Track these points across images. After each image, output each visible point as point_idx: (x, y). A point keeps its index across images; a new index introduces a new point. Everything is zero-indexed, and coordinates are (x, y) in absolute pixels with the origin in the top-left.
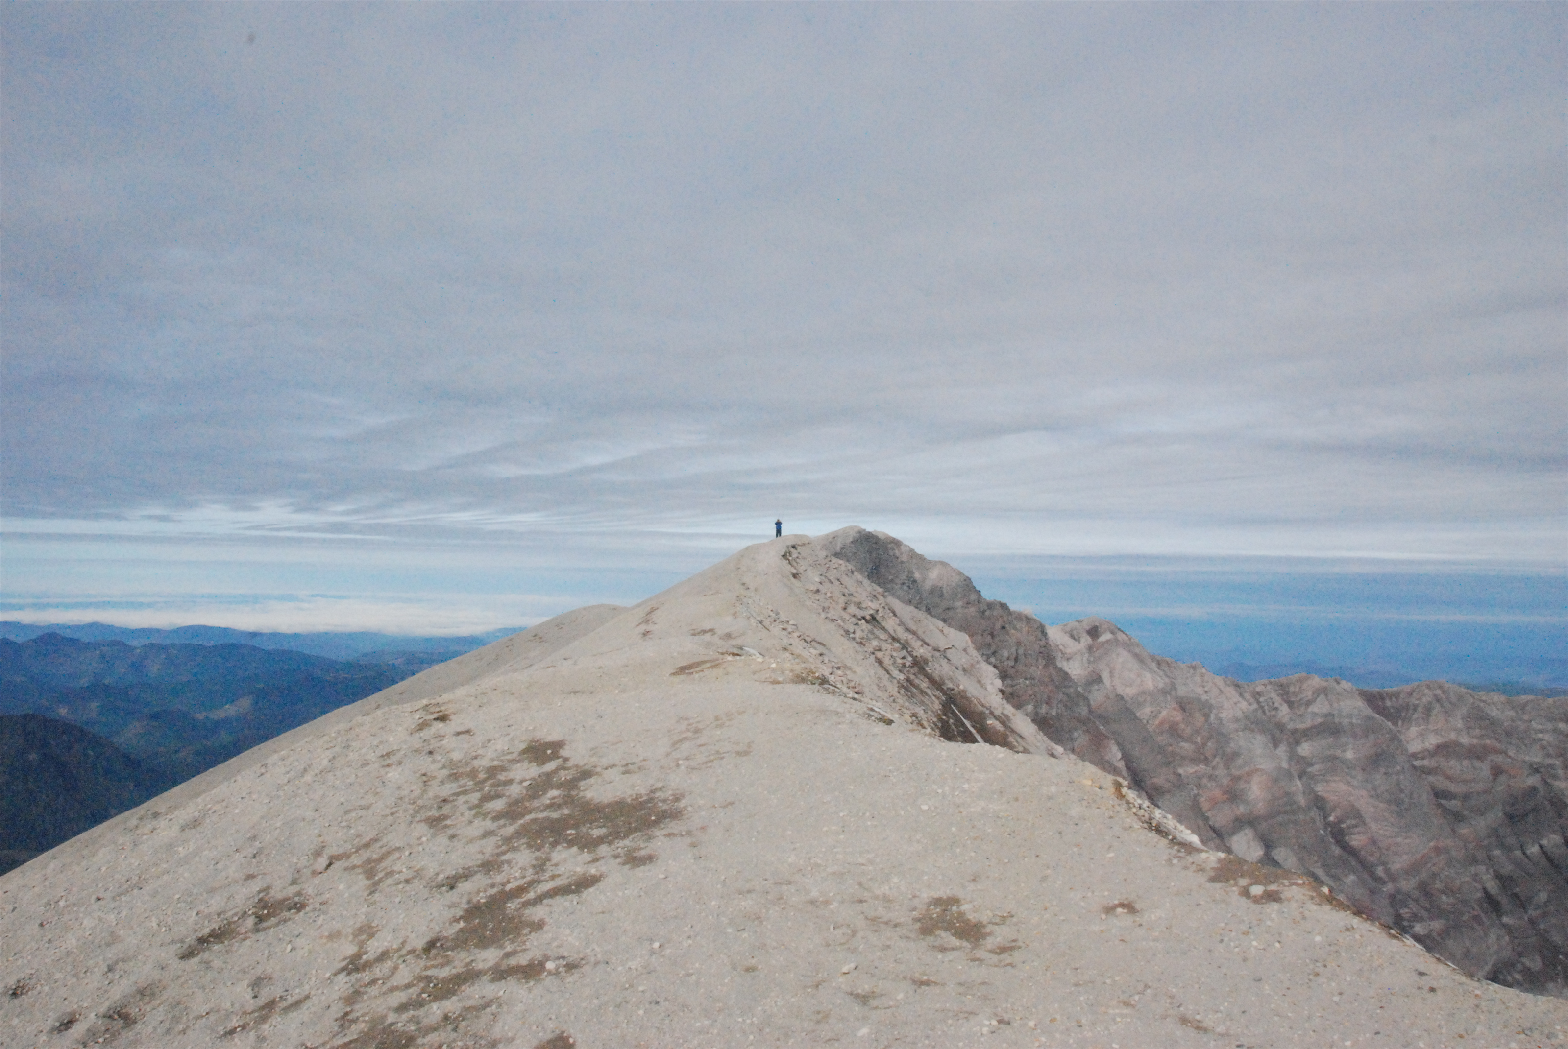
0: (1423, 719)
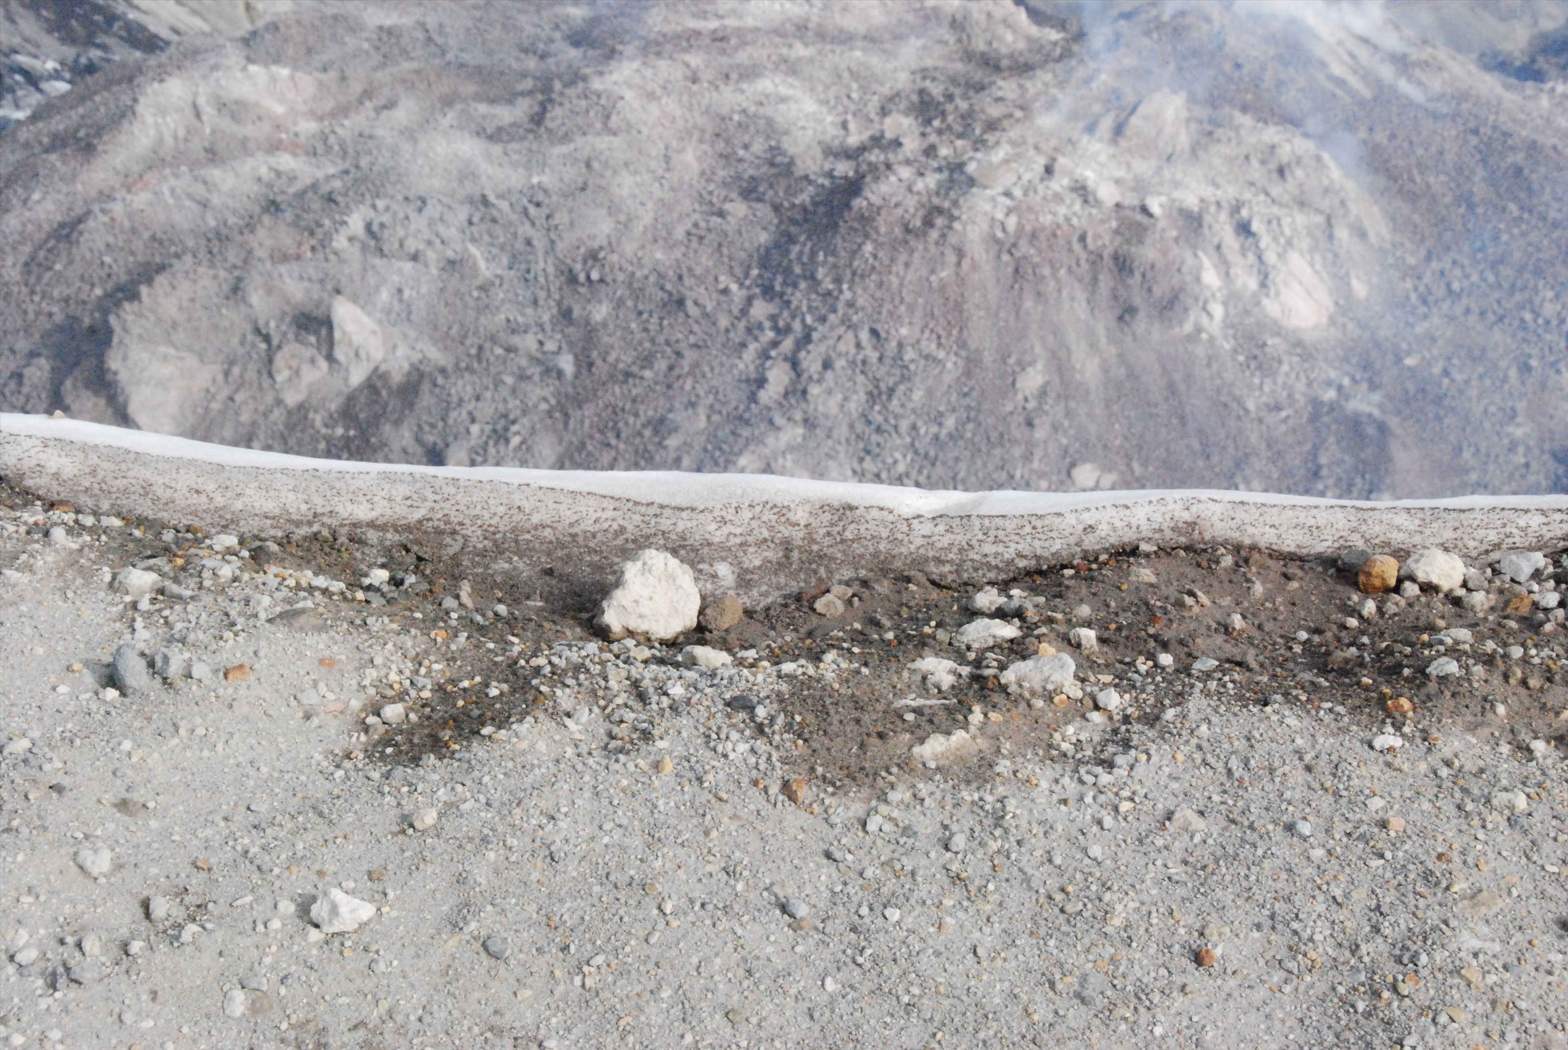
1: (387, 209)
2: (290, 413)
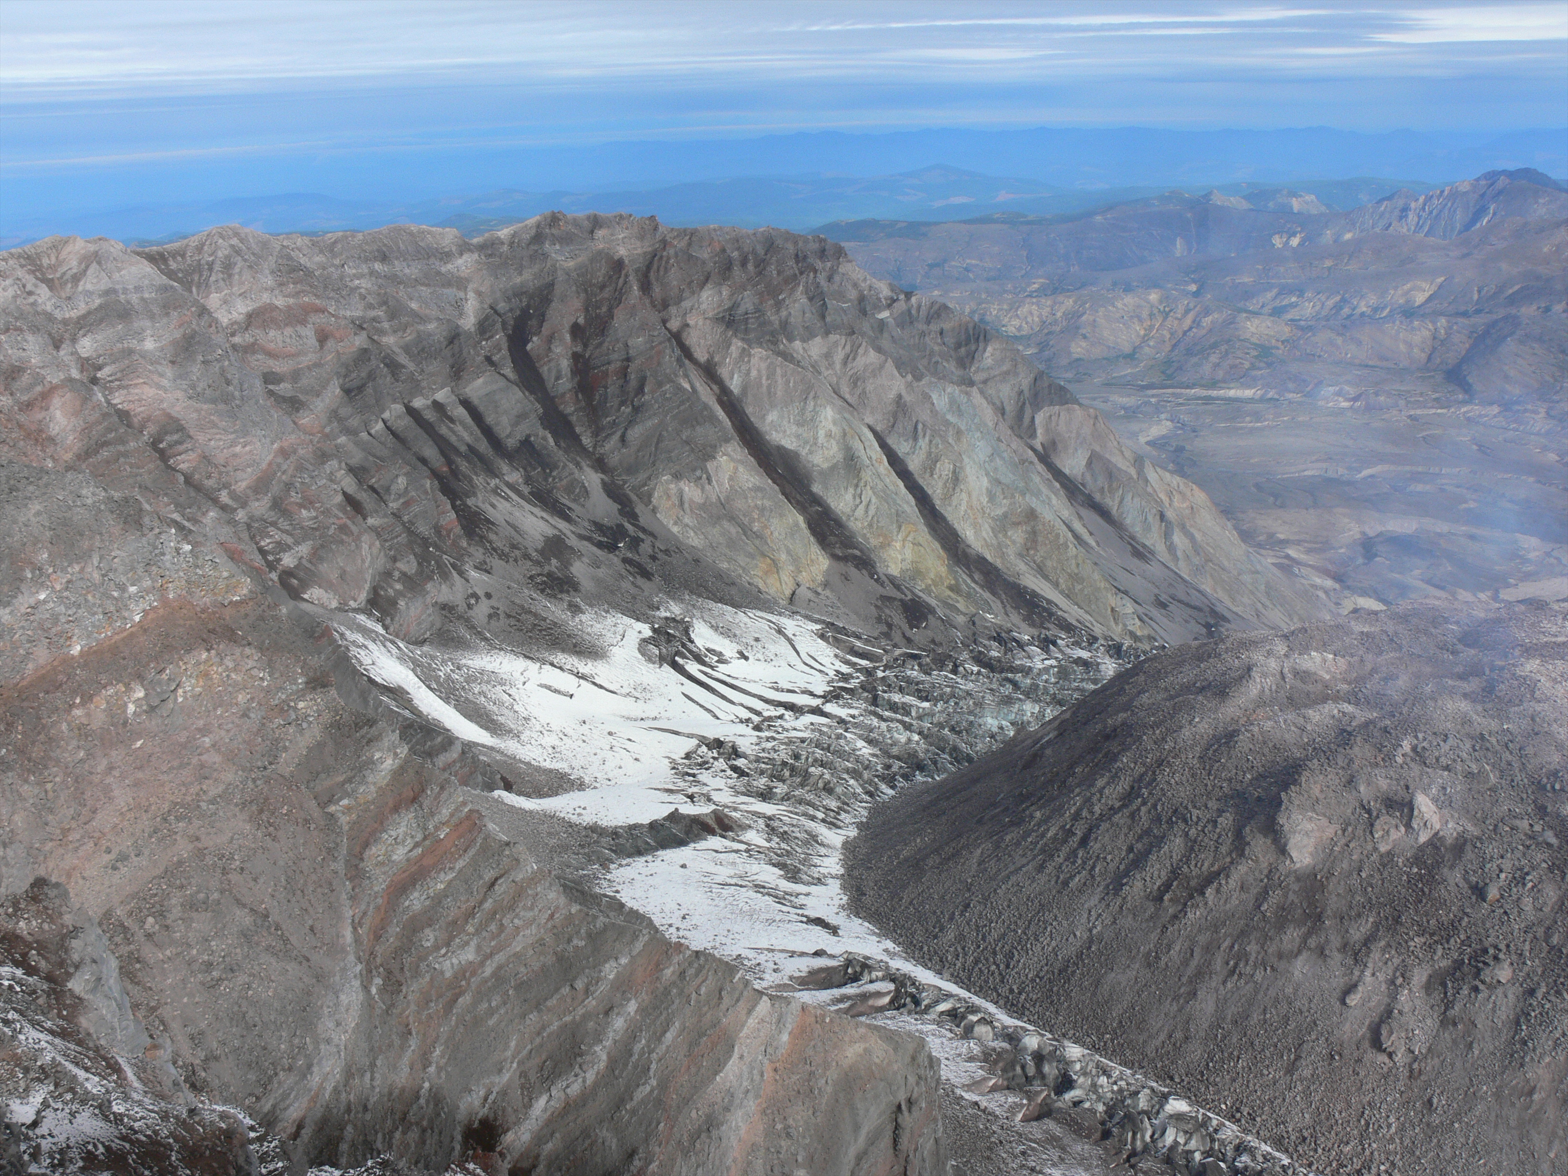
0: (223, 280)
1: (1425, 739)
2: (1381, 856)
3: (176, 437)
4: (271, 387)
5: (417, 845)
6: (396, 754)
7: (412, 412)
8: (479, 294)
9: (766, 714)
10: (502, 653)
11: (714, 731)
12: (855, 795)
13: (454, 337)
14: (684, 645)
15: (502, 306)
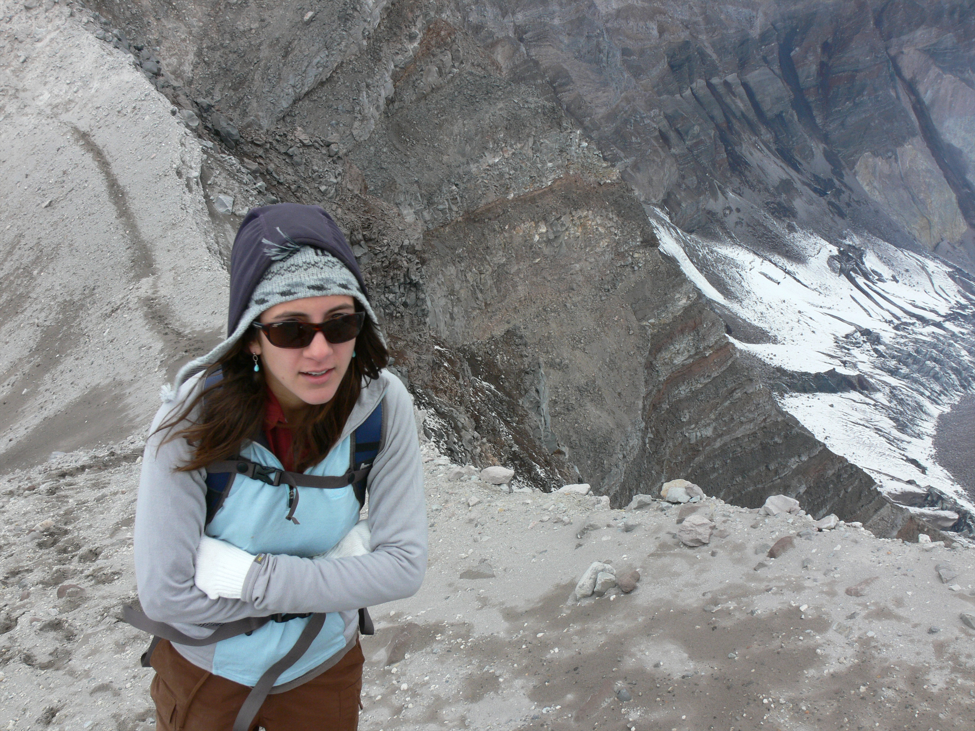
3: (564, 81)
4: (625, 57)
5: (690, 357)
6: (689, 298)
7: (710, 85)
8: (765, 14)
9: (904, 320)
10: (740, 248)
11: (867, 323)
12: (953, 385)
13: (744, 41)
14: (857, 265)
15: (779, 24)
